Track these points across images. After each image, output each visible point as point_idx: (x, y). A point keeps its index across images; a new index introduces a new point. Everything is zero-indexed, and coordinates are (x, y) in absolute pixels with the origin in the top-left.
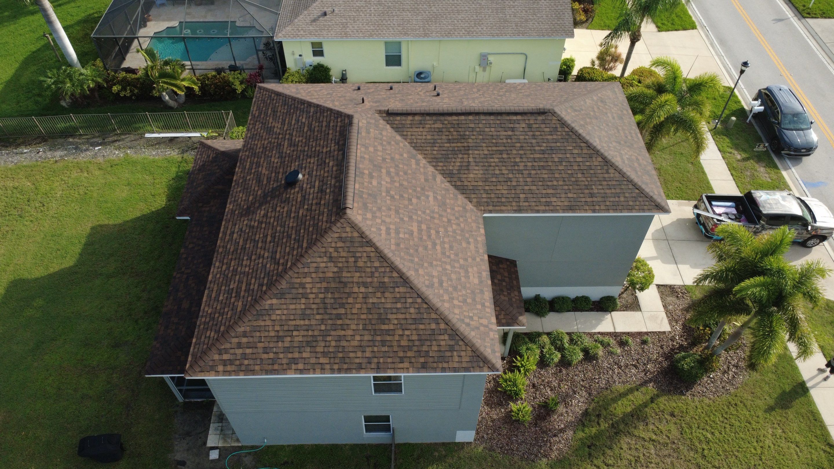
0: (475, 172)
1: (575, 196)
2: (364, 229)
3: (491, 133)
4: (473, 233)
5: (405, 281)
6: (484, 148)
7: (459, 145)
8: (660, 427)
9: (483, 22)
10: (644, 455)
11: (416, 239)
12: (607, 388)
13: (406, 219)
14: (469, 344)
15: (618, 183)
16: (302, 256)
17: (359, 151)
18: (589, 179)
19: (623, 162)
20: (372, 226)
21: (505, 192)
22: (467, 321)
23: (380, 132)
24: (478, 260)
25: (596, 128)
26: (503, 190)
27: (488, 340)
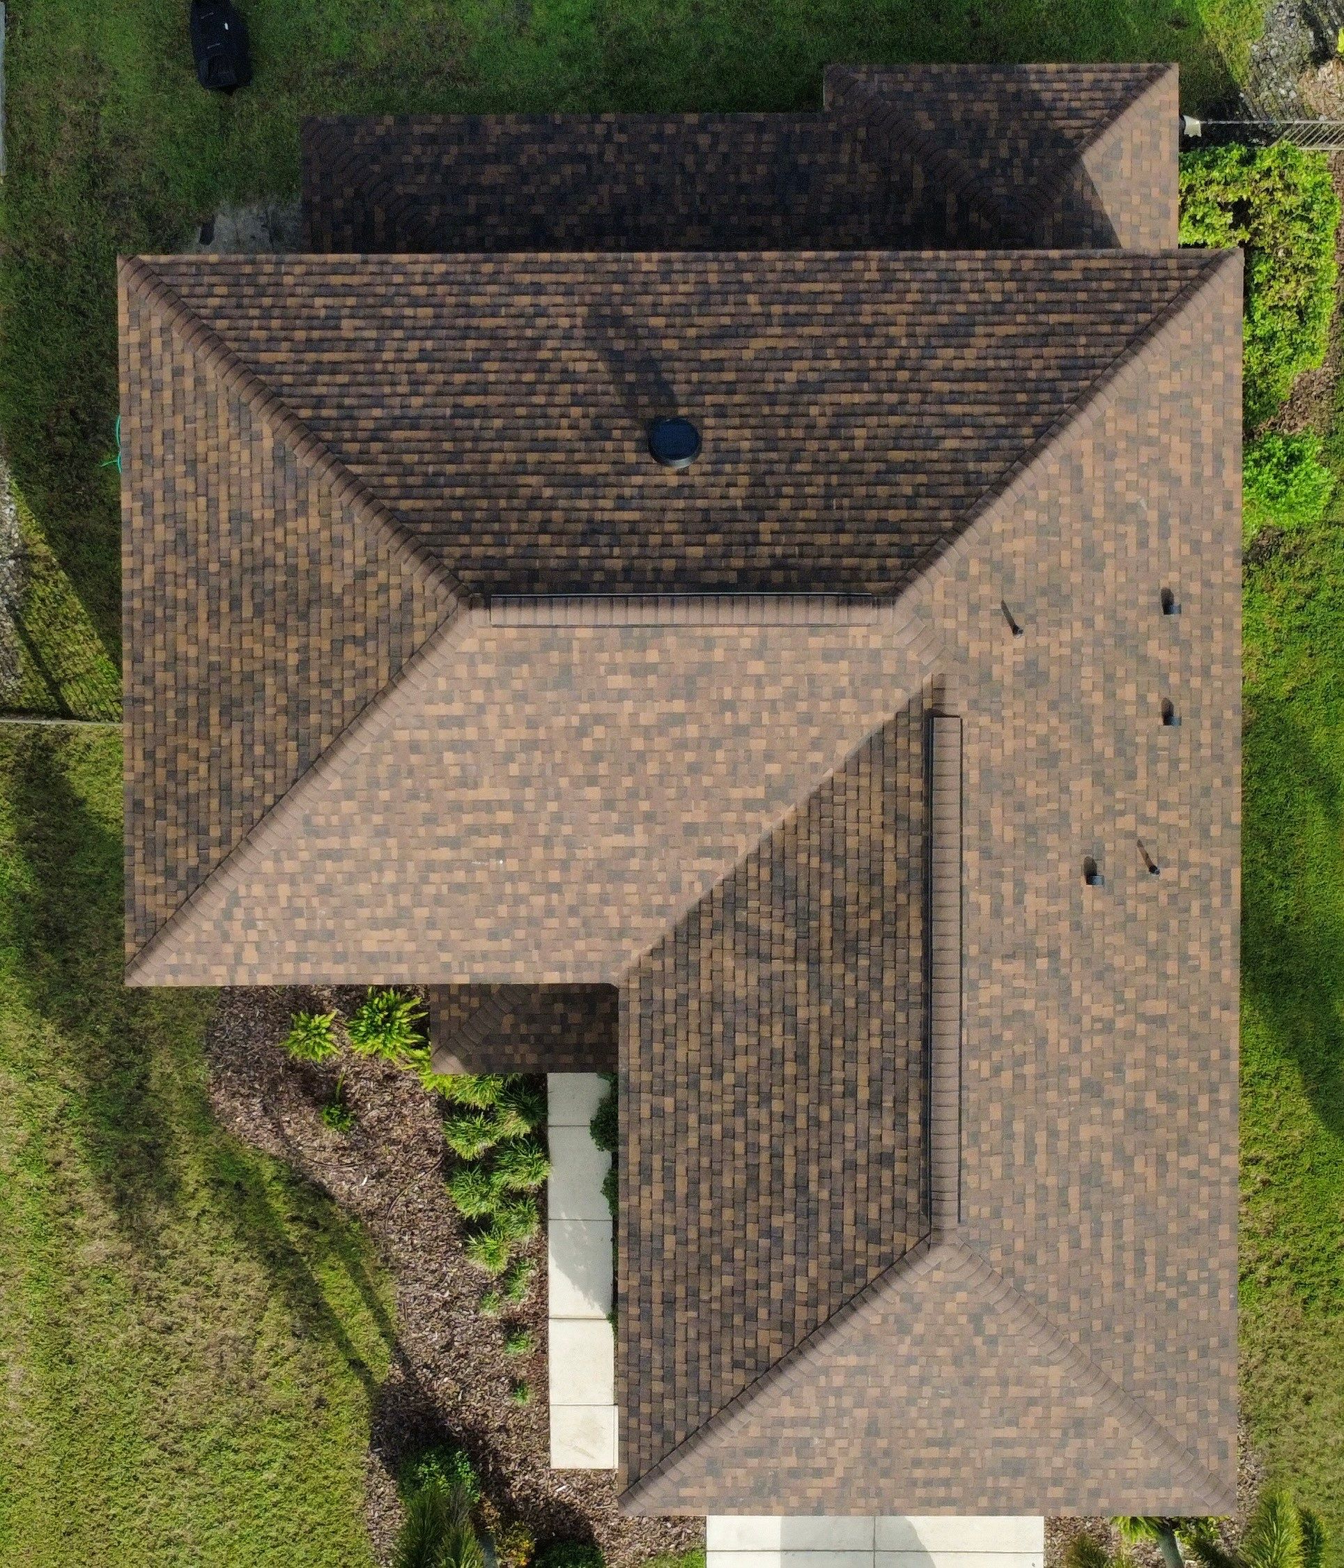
0: (740, 974)
1: (668, 1255)
2: (434, 660)
3: (863, 1034)
4: (535, 952)
5: (311, 764)
6: (814, 1012)
7: (827, 934)
8: (288, 1365)
10: (223, 1309)
11: (451, 795)
12: (386, 1260)
13: (514, 769)
14: (179, 914)
15: (704, 1387)
16: (369, 500)
17: (733, 631)
18: (715, 1306)
19: (780, 1422)
20: (451, 678)
21: (681, 1054)
22: (239, 913)
23: (849, 692)
24: (445, 957)
25: (914, 1370)
26: (688, 1051)
27: (202, 960)
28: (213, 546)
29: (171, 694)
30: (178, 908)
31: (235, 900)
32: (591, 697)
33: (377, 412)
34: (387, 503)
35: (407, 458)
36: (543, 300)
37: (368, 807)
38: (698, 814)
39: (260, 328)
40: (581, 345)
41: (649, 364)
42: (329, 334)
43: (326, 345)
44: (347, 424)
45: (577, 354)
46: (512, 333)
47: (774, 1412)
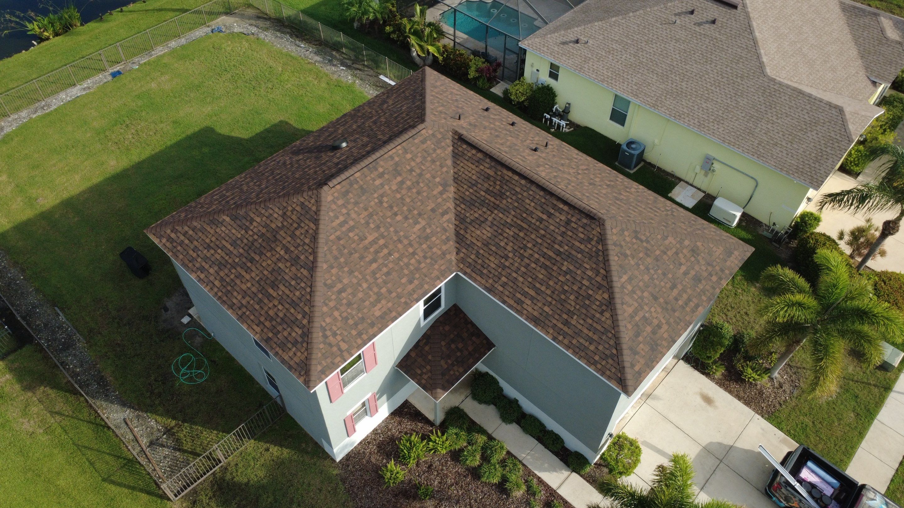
0: (484, 231)
1: (550, 313)
2: (324, 209)
3: (528, 206)
4: (426, 278)
5: (312, 267)
6: (511, 217)
7: (493, 199)
9: (725, 123)
13: (372, 226)
14: (309, 350)
15: (602, 330)
16: (270, 200)
17: (394, 151)
18: (578, 307)
19: (632, 317)
20: (333, 211)
21: (493, 265)
22: (328, 333)
23: (436, 148)
24: (403, 300)
25: (642, 267)
26: (493, 262)
27: (329, 360)
28: (232, 256)
29: (252, 302)
30: (307, 350)
31: (324, 329)
32: (375, 191)
33: (254, 194)
34: (276, 197)
35: (272, 191)
36: (278, 160)
37: (341, 267)
38: (432, 205)
39: (202, 209)
40: (296, 157)
41: (317, 147)
43: (225, 198)
44: (247, 200)
46: (276, 167)
47: (626, 314)
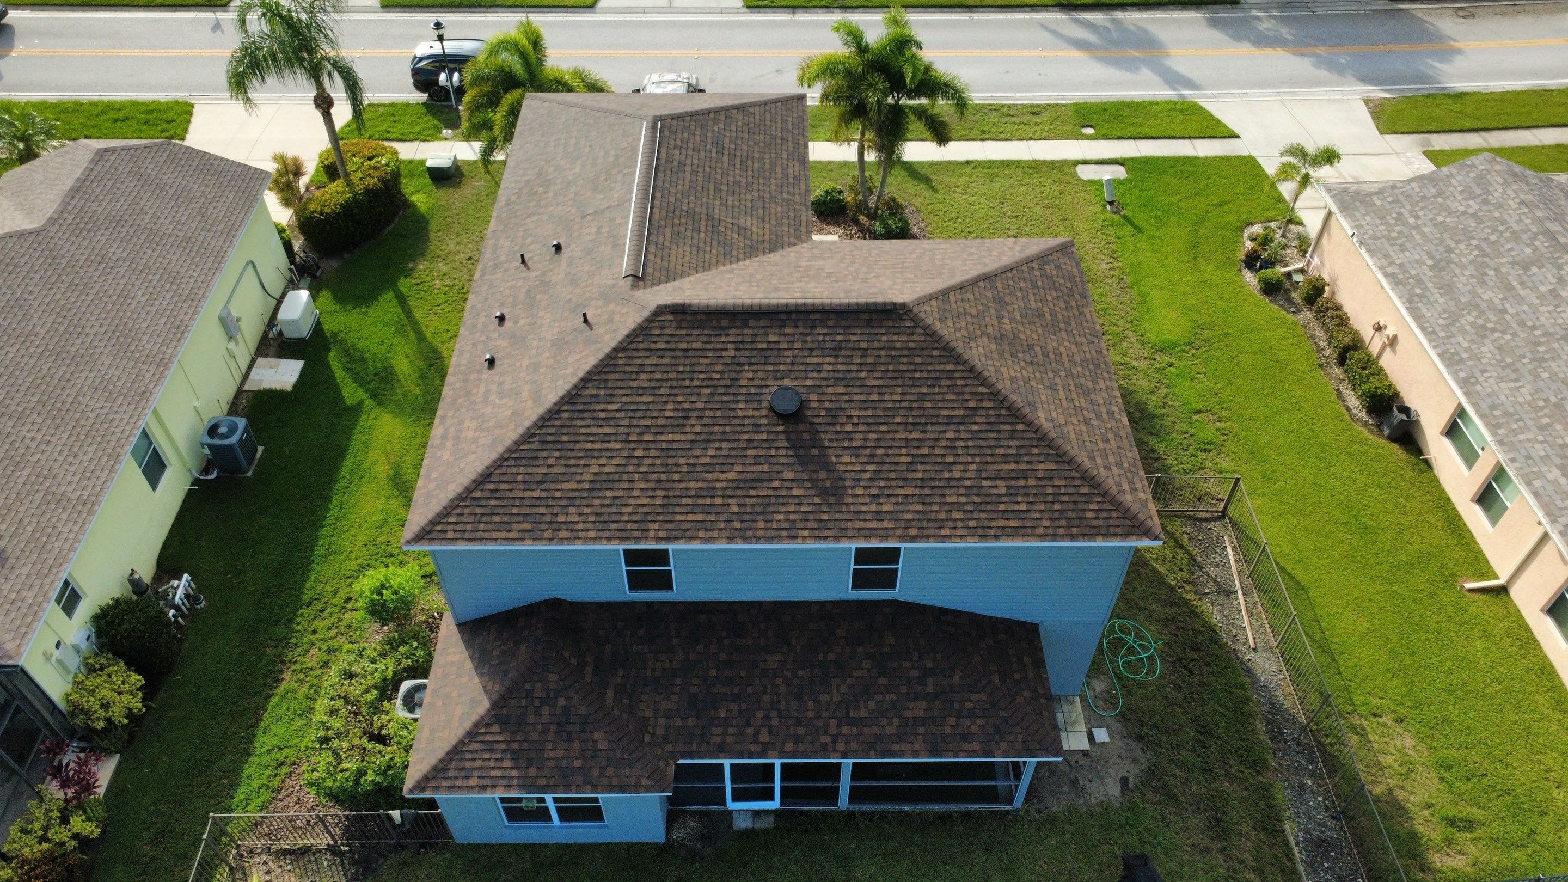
0: (749, 224)
2: (923, 294)
3: (687, 186)
5: (986, 278)
6: (711, 202)
7: (703, 223)
11: (908, 270)
13: (874, 275)
15: (768, 113)
28: (1065, 383)
31: (1021, 252)
32: (832, 287)
33: (975, 428)
34: (961, 368)
35: (952, 397)
36: (874, 508)
37: (954, 268)
38: (771, 268)
39: (1058, 487)
40: (848, 475)
41: (803, 461)
42: (1012, 483)
43: (1013, 475)
44: (993, 420)
45: (850, 468)
46: (893, 483)
